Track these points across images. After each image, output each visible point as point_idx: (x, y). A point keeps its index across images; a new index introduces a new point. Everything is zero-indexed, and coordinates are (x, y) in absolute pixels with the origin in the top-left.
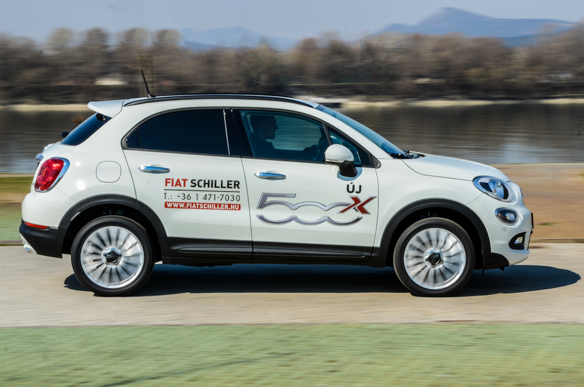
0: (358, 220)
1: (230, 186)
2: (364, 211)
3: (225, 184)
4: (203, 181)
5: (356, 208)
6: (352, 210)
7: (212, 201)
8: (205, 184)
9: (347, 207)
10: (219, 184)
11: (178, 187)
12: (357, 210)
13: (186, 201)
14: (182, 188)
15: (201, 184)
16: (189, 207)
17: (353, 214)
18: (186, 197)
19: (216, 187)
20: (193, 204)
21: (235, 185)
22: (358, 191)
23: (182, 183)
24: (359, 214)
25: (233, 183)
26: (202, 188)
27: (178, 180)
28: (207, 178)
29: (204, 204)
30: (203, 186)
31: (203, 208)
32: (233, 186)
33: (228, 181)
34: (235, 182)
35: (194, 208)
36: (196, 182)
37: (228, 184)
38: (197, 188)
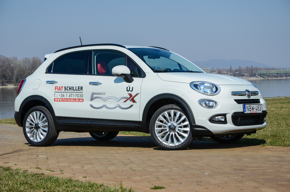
0: (132, 106)
1: (79, 89)
2: (134, 101)
3: (77, 89)
4: (69, 87)
5: (131, 99)
6: (129, 101)
7: (72, 97)
8: (70, 88)
9: (127, 99)
10: (75, 89)
11: (60, 91)
12: (131, 101)
13: (62, 98)
14: (61, 91)
15: (68, 89)
16: (64, 101)
17: (129, 103)
18: (62, 95)
19: (74, 90)
20: (65, 99)
21: (81, 89)
22: (131, 90)
23: (61, 88)
24: (132, 103)
25: (80, 88)
26: (69, 91)
27: (60, 87)
28: (70, 86)
29: (69, 99)
30: (69, 90)
31: (69, 101)
32: (80, 89)
33: (78, 87)
34: (81, 87)
35: (66, 101)
36: (66, 88)
37: (78, 88)
38: (66, 91)
